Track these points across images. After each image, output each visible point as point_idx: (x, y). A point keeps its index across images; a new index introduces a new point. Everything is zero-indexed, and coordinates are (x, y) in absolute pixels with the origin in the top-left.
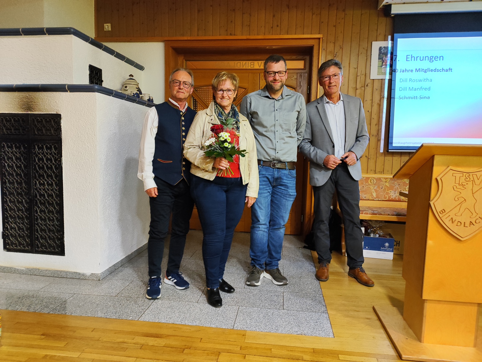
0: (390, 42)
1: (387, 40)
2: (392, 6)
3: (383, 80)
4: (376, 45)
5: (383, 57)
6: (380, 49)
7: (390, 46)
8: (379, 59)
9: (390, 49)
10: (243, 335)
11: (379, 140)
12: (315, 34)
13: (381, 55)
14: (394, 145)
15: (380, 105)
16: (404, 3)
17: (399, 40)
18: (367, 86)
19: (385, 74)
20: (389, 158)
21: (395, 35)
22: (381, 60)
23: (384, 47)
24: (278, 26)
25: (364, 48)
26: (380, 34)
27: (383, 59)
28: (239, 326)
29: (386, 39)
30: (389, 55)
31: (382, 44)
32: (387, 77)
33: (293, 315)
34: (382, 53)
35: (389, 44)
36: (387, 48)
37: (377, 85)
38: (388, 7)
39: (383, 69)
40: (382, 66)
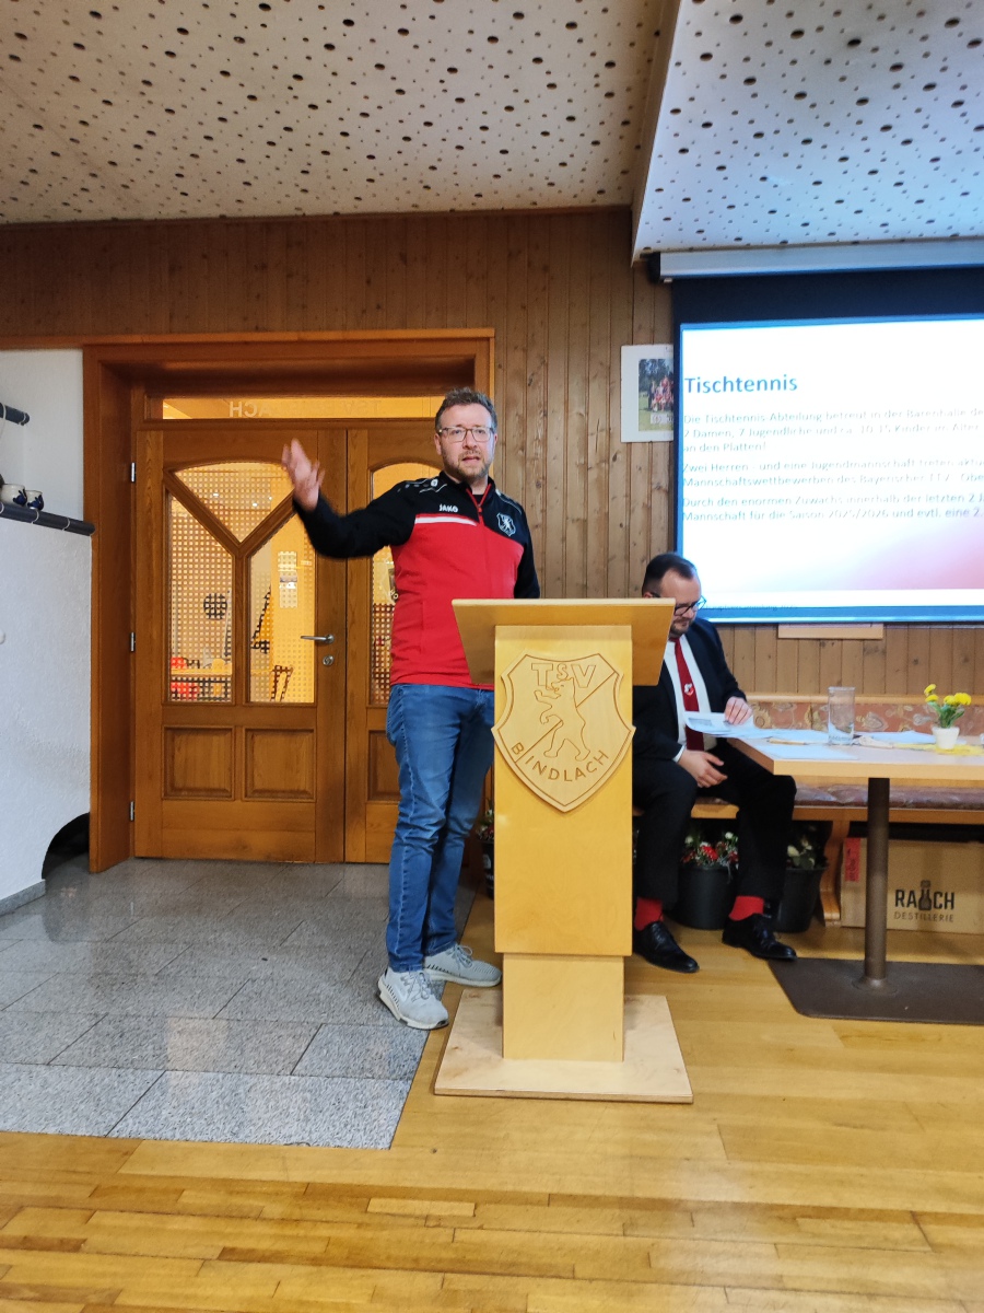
1: (660, 341)
2: (662, 256)
3: (655, 445)
4: (631, 357)
5: (651, 386)
6: (643, 364)
8: (641, 389)
10: (126, 1154)
12: (477, 326)
13: (646, 379)
15: (651, 510)
16: (691, 250)
18: (615, 459)
19: (658, 426)
21: (676, 327)
22: (645, 393)
23: (653, 361)
24: (379, 307)
25: (601, 364)
26: (640, 327)
27: (650, 390)
28: (128, 1128)
29: (655, 340)
31: (647, 352)
32: (666, 435)
33: (311, 1088)
34: (649, 375)
35: (664, 350)
36: (658, 360)
37: (639, 458)
38: (652, 259)
39: (652, 415)
40: (650, 409)
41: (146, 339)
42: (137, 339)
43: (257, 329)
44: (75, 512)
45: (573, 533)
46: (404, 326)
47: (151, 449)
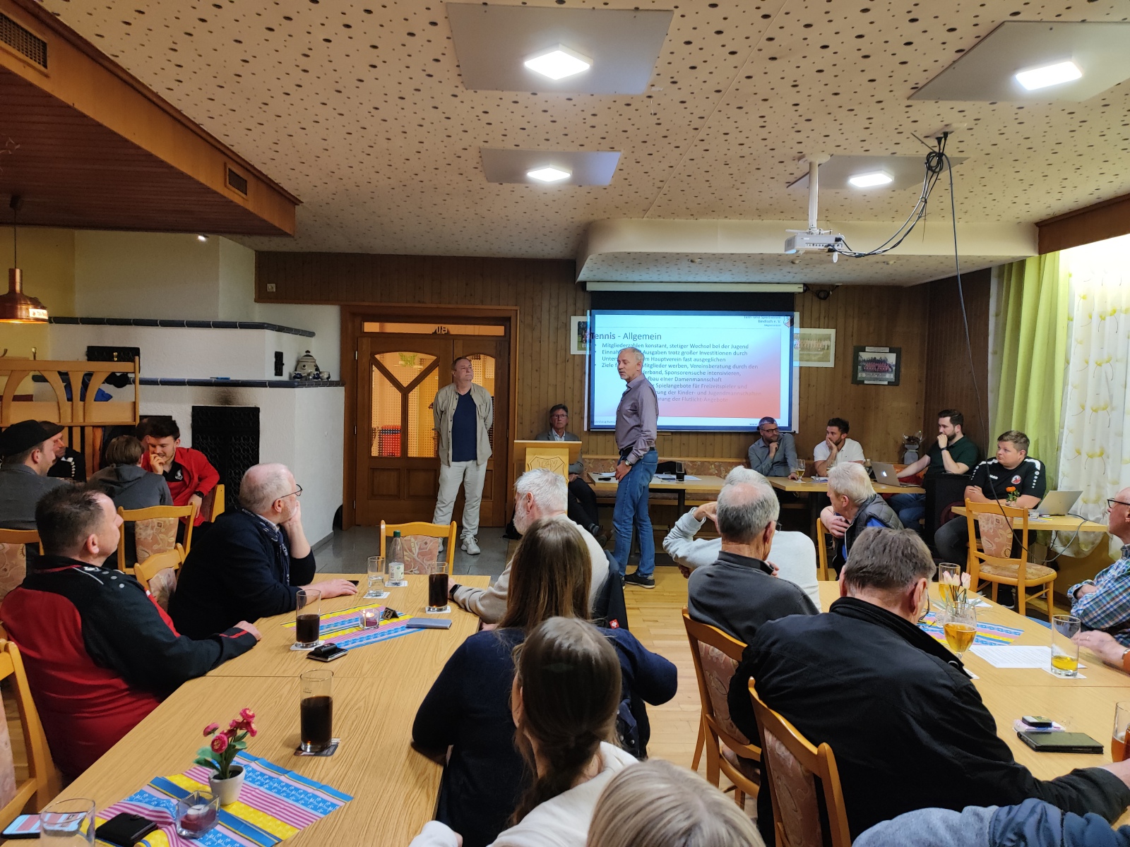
0: (589, 317)
1: (586, 315)
2: (588, 284)
3: (584, 356)
4: (575, 321)
5: (582, 333)
6: (579, 323)
7: (589, 321)
8: (578, 334)
9: (589, 324)
11: (582, 418)
12: (512, 306)
13: (581, 330)
14: (595, 424)
15: (582, 382)
16: (599, 282)
17: (597, 317)
18: (568, 361)
19: (585, 349)
20: (593, 437)
21: (593, 311)
22: (580, 336)
23: (584, 322)
24: (471, 295)
25: (562, 323)
26: (578, 308)
29: (584, 314)
30: (588, 330)
31: (582, 319)
32: (588, 353)
34: (582, 328)
35: (588, 319)
36: (585, 323)
37: (577, 361)
38: (584, 284)
39: (583, 345)
40: (582, 342)
41: (371, 304)
42: (367, 304)
43: (419, 302)
44: (335, 377)
45: (551, 390)
46: (482, 303)
47: (365, 344)
